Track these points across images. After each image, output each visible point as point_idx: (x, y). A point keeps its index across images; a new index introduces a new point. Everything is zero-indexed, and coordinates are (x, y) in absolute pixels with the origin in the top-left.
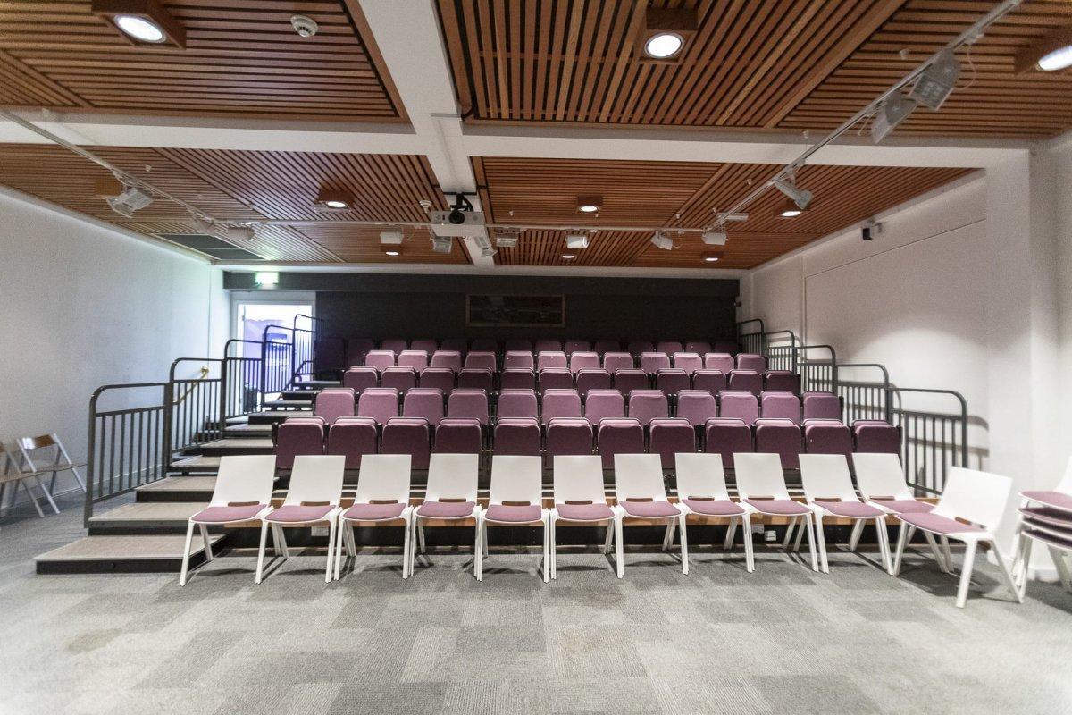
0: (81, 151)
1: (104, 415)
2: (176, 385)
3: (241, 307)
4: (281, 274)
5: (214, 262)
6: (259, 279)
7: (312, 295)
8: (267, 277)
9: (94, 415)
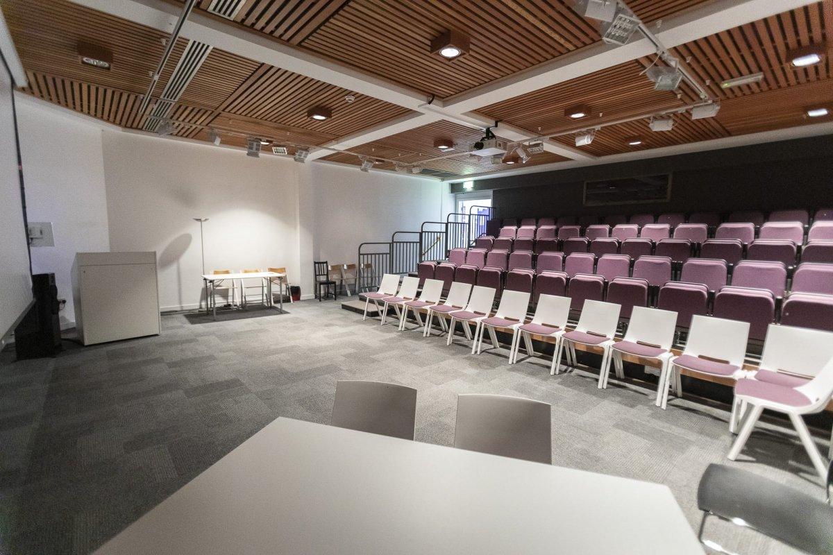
0: (348, 152)
1: (363, 255)
2: (395, 244)
3: (460, 203)
4: (475, 181)
5: (443, 180)
6: (465, 186)
7: (490, 192)
8: (468, 185)
9: (360, 254)
